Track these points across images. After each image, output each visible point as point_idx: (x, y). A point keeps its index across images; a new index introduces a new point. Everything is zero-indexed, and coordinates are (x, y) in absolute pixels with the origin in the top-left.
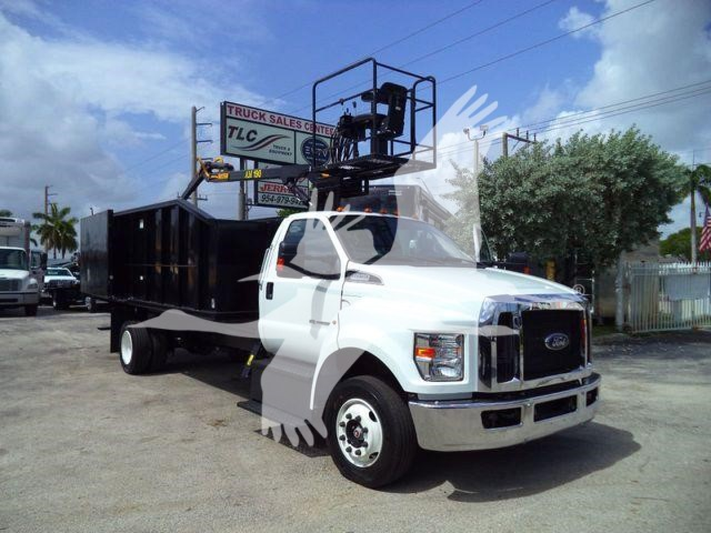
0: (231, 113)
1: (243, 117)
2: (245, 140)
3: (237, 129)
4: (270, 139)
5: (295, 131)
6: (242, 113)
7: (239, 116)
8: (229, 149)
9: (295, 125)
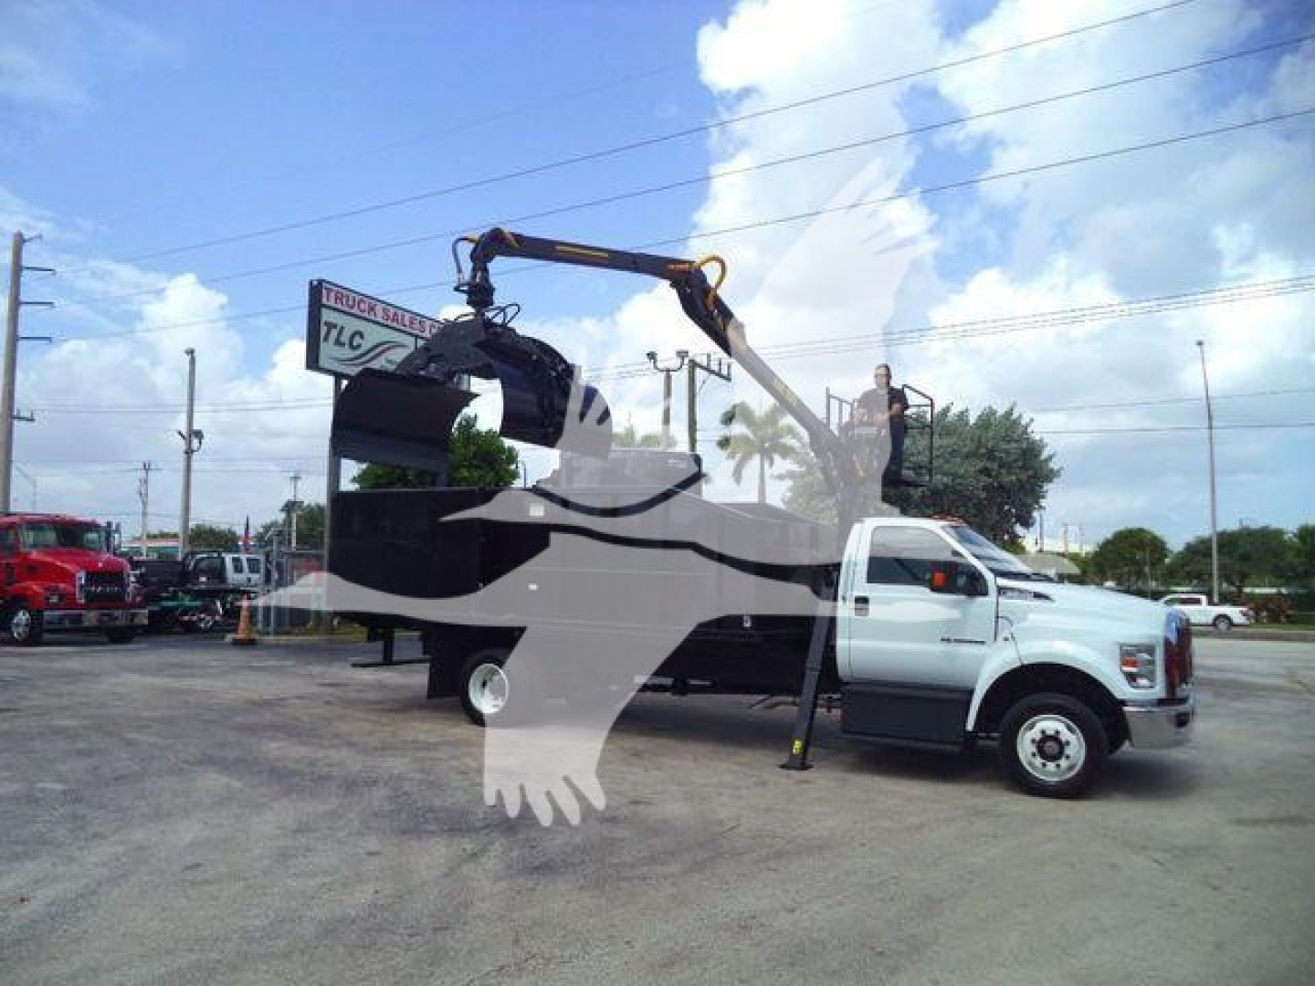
0: (328, 299)
2: (346, 346)
3: (335, 326)
5: (417, 337)
6: (344, 301)
7: (339, 306)
8: (323, 362)
9: (417, 325)
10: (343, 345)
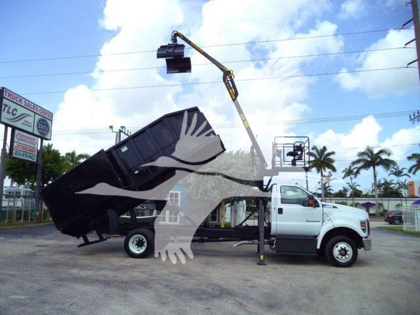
0: (6, 95)
1: (11, 99)
3: (7, 106)
4: (23, 116)
5: (35, 113)
6: (11, 96)
8: (2, 119)
9: (35, 109)
10: (10, 113)
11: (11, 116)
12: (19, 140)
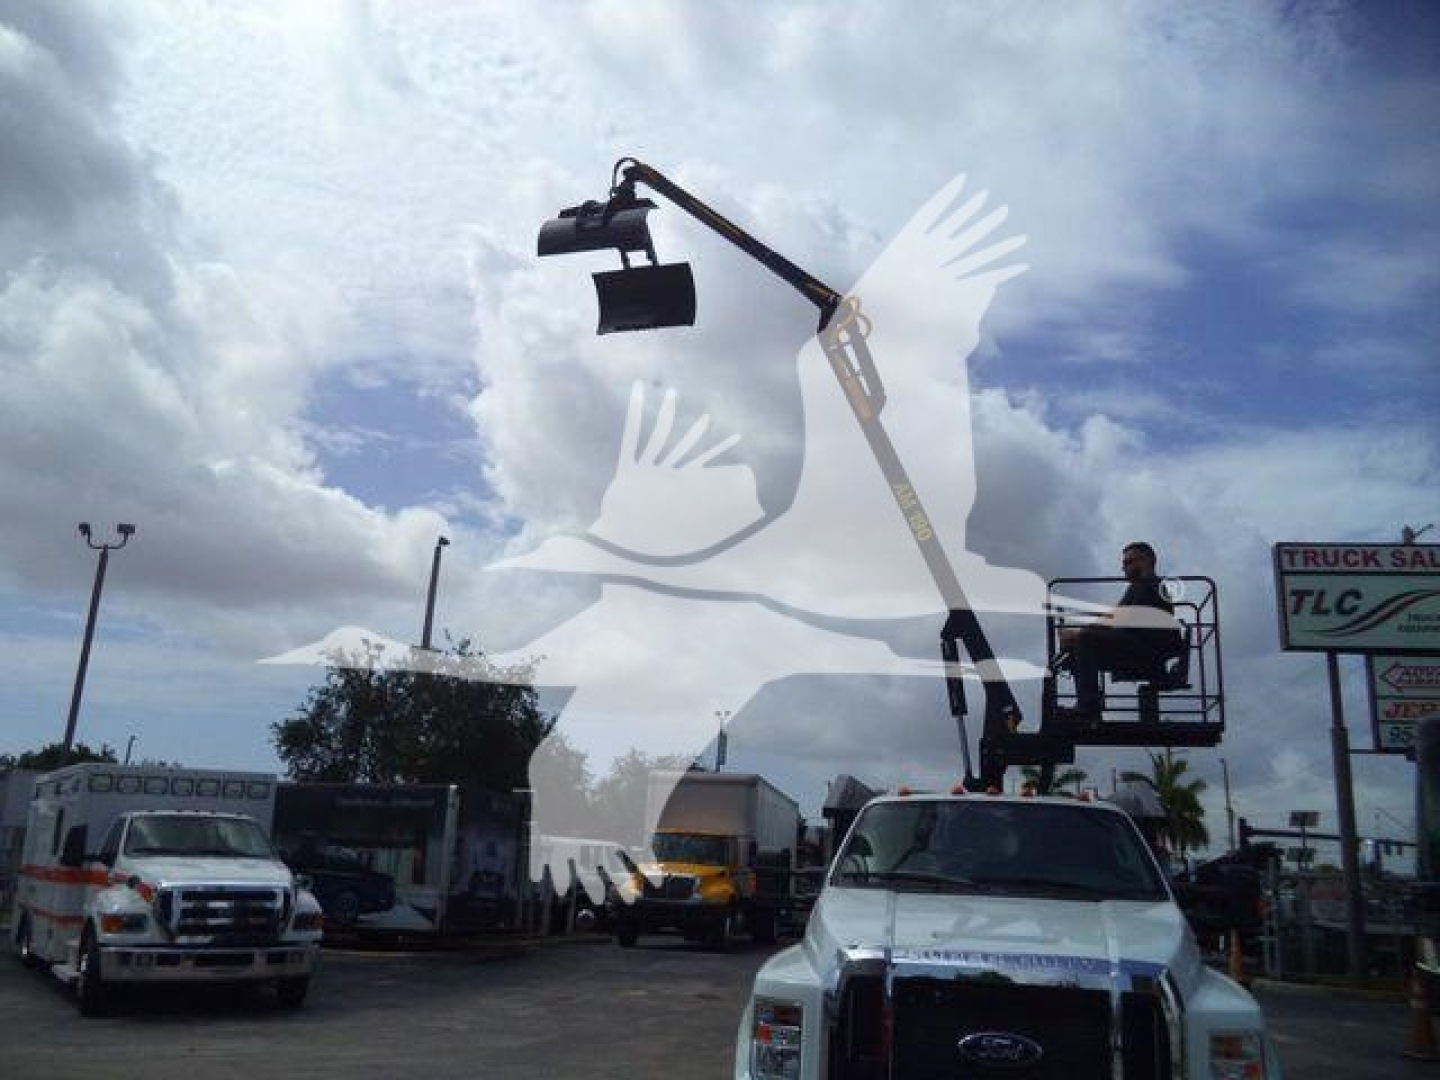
1: (1325, 568)
2: (1333, 613)
3: (1309, 593)
4: (1402, 601)
6: (1320, 560)
7: (1312, 567)
8: (1297, 638)
10: (1326, 612)
11: (1336, 620)
12: (1399, 689)
